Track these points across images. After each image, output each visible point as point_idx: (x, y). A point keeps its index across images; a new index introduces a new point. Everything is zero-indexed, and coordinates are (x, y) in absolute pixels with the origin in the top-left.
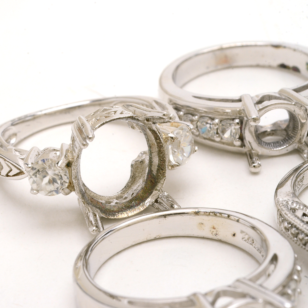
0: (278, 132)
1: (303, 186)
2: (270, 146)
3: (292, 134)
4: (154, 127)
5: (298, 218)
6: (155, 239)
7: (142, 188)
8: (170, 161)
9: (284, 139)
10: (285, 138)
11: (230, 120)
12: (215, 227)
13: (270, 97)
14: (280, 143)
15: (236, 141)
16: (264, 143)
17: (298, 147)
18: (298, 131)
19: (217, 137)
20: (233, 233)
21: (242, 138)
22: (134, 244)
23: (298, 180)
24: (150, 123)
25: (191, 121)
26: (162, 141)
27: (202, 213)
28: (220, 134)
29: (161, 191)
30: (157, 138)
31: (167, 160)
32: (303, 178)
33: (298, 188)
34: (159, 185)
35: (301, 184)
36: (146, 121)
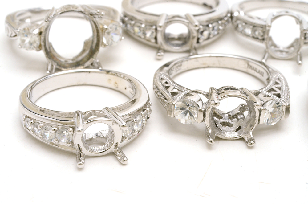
1: (181, 70)
3: (187, 41)
4: (95, 20)
5: (162, 83)
6: (83, 85)
8: (103, 42)
11: (150, 26)
12: (117, 82)
15: (153, 40)
17: (189, 49)
19: (143, 36)
20: (125, 88)
21: (156, 38)
22: (69, 85)
23: (177, 65)
24: (92, 17)
25: (130, 24)
26: (99, 29)
27: (110, 73)
28: (145, 34)
29: (96, 59)
30: (96, 27)
31: (101, 41)
32: (181, 65)
33: (176, 70)
34: (95, 55)
35: (179, 68)
36: (90, 15)
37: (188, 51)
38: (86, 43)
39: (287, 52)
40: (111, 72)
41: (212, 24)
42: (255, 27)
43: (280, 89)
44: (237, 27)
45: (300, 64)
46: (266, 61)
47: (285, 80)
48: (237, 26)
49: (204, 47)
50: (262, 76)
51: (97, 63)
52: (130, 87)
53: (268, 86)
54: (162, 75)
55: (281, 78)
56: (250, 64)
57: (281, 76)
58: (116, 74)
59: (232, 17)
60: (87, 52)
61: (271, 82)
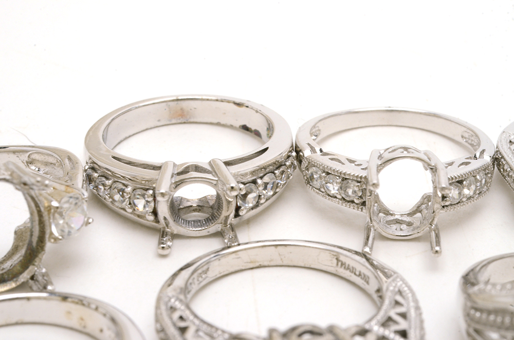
0: (205, 208)
1: (208, 279)
2: (189, 225)
3: (216, 214)
6: (17, 324)
7: (20, 261)
8: (51, 233)
9: (207, 219)
10: (209, 218)
11: (144, 190)
12: (84, 318)
13: (197, 168)
14: (203, 222)
15: (149, 215)
16: (183, 221)
17: (222, 229)
18: (222, 211)
19: (129, 208)
20: (100, 329)
21: (155, 213)
23: (200, 271)
24: (27, 187)
25: (104, 185)
26: (42, 209)
27: (69, 300)
28: (132, 204)
29: (39, 267)
30: (37, 206)
31: (48, 232)
32: (208, 269)
33: (198, 280)
34: (37, 260)
35: (204, 276)
36: (22, 185)
37: (219, 234)
38: (19, 234)
39: (409, 224)
40: (71, 298)
41: (261, 178)
42: (345, 180)
43: (404, 316)
44: (309, 180)
45: (437, 252)
46: (371, 249)
47: (413, 294)
48: (312, 178)
49: (248, 222)
50: (365, 283)
51: (43, 276)
52: (109, 329)
53: (382, 313)
54: (173, 300)
55: (405, 291)
56: (342, 258)
57: (404, 286)
58: (81, 301)
59: (299, 159)
60: (23, 252)
61: (387, 302)
